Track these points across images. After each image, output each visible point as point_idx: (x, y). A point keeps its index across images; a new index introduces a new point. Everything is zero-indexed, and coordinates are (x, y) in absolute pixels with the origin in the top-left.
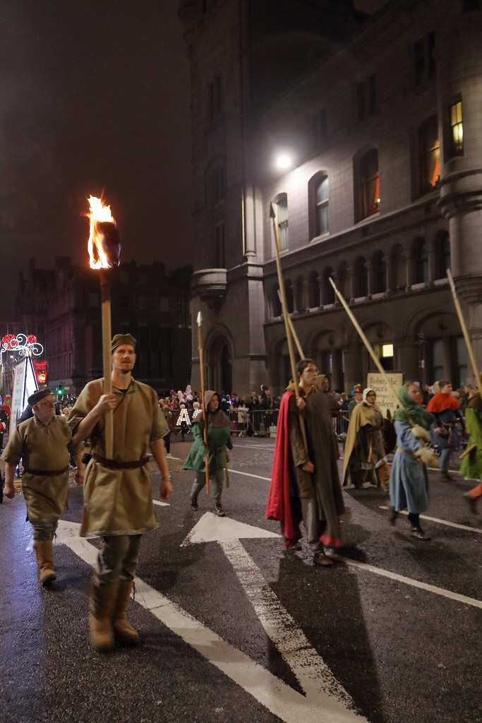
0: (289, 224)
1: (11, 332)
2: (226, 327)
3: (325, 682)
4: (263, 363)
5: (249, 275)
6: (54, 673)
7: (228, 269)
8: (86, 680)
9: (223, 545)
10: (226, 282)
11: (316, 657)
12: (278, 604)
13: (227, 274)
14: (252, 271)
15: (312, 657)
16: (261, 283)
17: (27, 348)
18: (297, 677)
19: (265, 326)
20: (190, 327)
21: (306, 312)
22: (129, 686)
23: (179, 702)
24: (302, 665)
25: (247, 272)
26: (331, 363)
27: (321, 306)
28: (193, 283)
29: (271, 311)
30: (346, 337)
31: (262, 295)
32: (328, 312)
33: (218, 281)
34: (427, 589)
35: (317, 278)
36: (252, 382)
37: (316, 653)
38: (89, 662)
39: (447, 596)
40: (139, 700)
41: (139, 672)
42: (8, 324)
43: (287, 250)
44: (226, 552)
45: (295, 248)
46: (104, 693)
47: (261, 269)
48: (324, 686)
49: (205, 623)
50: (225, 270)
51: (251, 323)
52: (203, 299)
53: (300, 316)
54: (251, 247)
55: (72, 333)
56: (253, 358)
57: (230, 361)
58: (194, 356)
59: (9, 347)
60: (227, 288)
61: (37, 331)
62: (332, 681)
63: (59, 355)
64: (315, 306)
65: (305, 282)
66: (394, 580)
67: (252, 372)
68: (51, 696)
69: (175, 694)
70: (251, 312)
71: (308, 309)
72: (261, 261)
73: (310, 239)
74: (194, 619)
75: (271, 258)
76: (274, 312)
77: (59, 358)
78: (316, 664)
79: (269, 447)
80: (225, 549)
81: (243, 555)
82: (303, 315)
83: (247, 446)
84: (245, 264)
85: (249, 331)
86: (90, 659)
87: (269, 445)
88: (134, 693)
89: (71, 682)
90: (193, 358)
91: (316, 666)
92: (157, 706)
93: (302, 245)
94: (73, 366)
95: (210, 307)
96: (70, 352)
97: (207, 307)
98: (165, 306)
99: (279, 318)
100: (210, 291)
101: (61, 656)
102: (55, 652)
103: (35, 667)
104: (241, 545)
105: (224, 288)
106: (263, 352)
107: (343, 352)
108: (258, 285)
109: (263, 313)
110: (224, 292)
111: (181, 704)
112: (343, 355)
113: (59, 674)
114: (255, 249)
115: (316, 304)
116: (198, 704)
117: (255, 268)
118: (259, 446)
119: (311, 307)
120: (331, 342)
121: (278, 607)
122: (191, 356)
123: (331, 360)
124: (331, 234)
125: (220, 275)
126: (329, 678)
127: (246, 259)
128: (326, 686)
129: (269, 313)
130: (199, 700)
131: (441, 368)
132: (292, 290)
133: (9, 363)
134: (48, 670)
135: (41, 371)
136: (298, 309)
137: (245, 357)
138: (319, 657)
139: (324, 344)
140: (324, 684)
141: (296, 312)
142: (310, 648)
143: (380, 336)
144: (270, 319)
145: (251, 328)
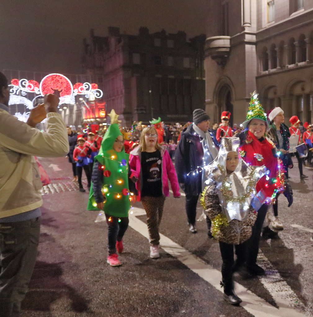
0: (275, 3)
1: (80, 81)
2: (230, 79)
3: (291, 301)
5: (246, 40)
6: (115, 294)
7: (231, 36)
8: (136, 299)
10: (229, 46)
11: (286, 286)
12: (262, 255)
13: (231, 39)
14: (248, 38)
15: (283, 287)
16: (254, 46)
17: (91, 93)
18: (274, 298)
19: (257, 78)
20: (204, 79)
21: (286, 68)
22: (164, 302)
23: (196, 311)
24: (277, 291)
25: (245, 39)
26: (302, 105)
27: (297, 63)
28: (206, 47)
29: (261, 67)
31: (255, 55)
32: (301, 68)
33: (224, 45)
35: (294, 43)
37: (286, 284)
38: (138, 288)
40: (170, 310)
41: (170, 294)
42: (77, 75)
43: (274, 22)
45: (279, 21)
46: (147, 306)
47: (254, 37)
48: (291, 303)
49: (213, 266)
50: (229, 37)
51: (247, 75)
52: (214, 58)
53: (281, 71)
54: (247, 20)
55: (122, 82)
56: (248, 100)
57: (232, 103)
58: (207, 99)
59: (79, 92)
60: (230, 50)
61: (97, 81)
62: (296, 300)
63: (113, 98)
64: (292, 64)
65: (286, 46)
68: (113, 307)
69: (194, 307)
70: (247, 67)
71: (287, 65)
72: (254, 30)
73: (290, 14)
74: (206, 263)
75: (262, 28)
76: (264, 67)
77: (113, 100)
78: (286, 290)
82: (284, 70)
84: (243, 32)
85: (245, 82)
86: (138, 286)
88: (167, 306)
89: (126, 299)
90: (206, 100)
91: (286, 292)
92: (182, 314)
93: (284, 19)
94: (123, 106)
95: (218, 64)
96: (121, 96)
97: (216, 64)
98: (187, 63)
99: (267, 72)
100: (218, 52)
101: (119, 284)
102: (116, 282)
103: (102, 291)
105: (228, 50)
107: (311, 96)
108: (252, 48)
109: (255, 68)
110: (228, 53)
111: (198, 313)
112: (311, 99)
113: (118, 294)
114: (251, 22)
115: (293, 62)
116: (209, 313)
117: (250, 36)
119: (290, 64)
120: (303, 89)
121: (262, 257)
122: (205, 99)
123: (302, 103)
124: (305, 10)
125: (225, 40)
126: (294, 299)
127: (243, 29)
128: (292, 303)
129: (260, 68)
130: (209, 310)
132: (275, 52)
133: (79, 103)
134: (111, 292)
135: (102, 109)
136: (280, 66)
137: (242, 99)
138: (288, 286)
139: (298, 90)
140: (291, 302)
141: (278, 67)
142: (283, 281)
144: (260, 73)
145: (247, 79)
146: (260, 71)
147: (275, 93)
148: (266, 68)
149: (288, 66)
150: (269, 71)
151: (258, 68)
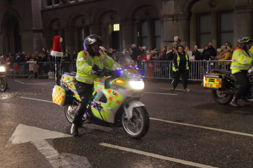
4: (41, 34)
9: (36, 144)
19: (42, 12)
21: (68, 3)
30: (92, 19)
34: (171, 160)
36: (35, 46)
39: (183, 163)
44: (38, 149)
51: (33, 9)
53: (64, 6)
56: (35, 31)
66: (149, 156)
67: (35, 40)
76: (48, 3)
79: (49, 84)
80: (37, 146)
81: (50, 149)
82: (66, 5)
83: (35, 84)
87: (50, 83)
99: (51, 6)
104: (47, 143)
106: (41, 27)
107: (90, 28)
109: (40, 3)
112: (90, 30)
118: (43, 83)
120: (83, 22)
123: (83, 33)
129: (44, 3)
131: (146, 37)
136: (63, 1)
137: (30, 30)
139: (79, 23)
141: (61, 3)
143: (112, 18)
144: (45, 7)
145: (33, 13)
146: (44, 5)
147: (59, 25)
148: (50, 3)
149: (69, 2)
150: (53, 6)
151: (42, 3)
